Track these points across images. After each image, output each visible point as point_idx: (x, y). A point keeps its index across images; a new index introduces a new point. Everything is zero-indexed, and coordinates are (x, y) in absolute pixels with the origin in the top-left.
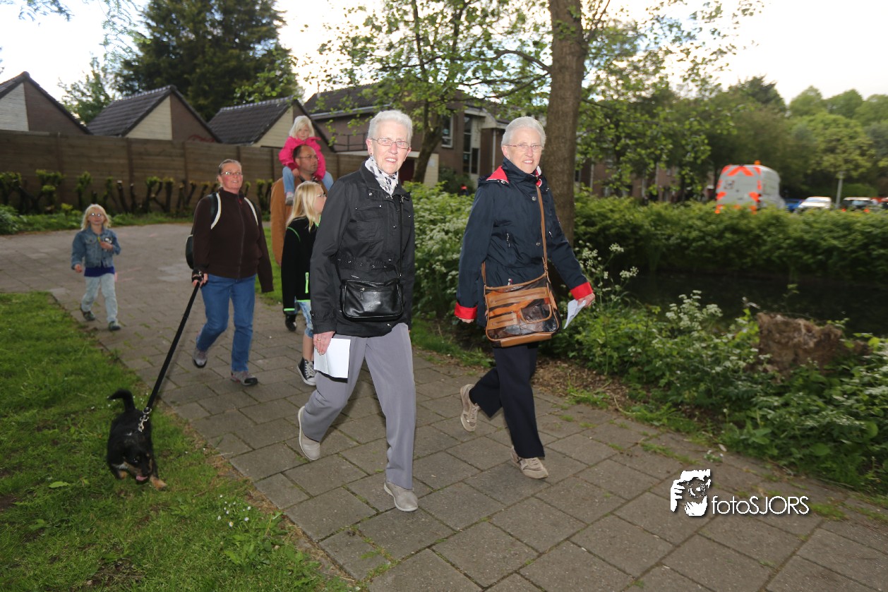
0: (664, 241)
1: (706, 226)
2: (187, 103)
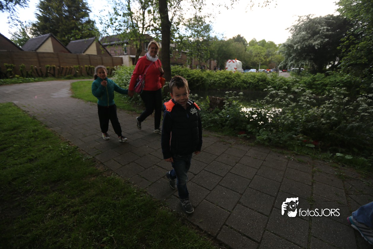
0: (209, 81)
1: (220, 77)
2: (57, 39)
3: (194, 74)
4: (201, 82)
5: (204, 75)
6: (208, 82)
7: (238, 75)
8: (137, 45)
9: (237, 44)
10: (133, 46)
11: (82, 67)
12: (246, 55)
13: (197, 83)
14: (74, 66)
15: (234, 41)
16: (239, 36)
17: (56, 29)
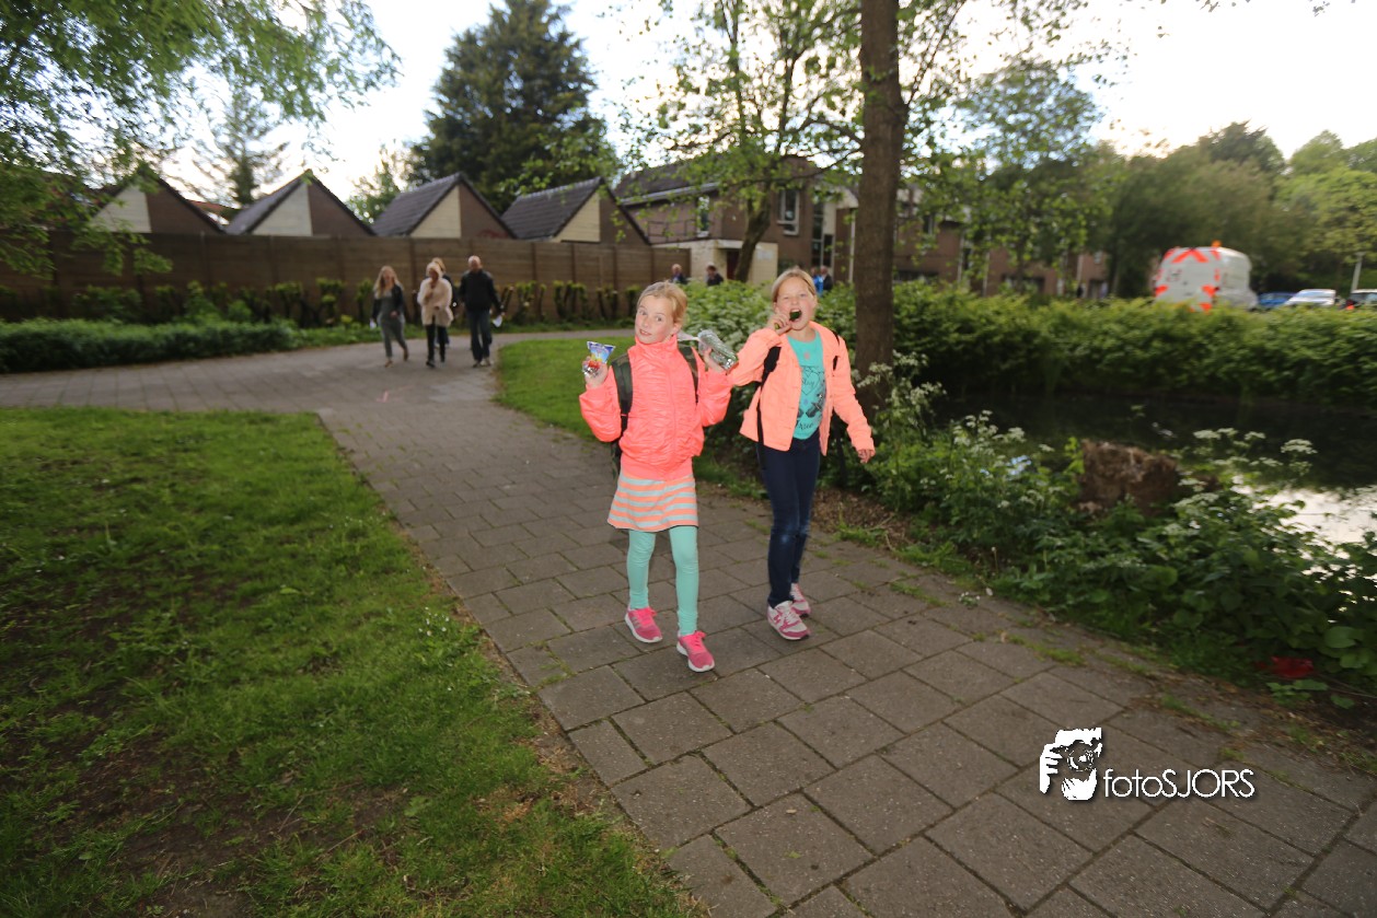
0: (1067, 352)
1: (1125, 332)
2: (477, 192)
3: (994, 318)
4: (1022, 353)
5: (1040, 321)
6: (1058, 355)
7: (1224, 325)
8: (750, 202)
9: (1225, 171)
10: (735, 204)
11: (543, 286)
12: (1272, 223)
13: (1004, 359)
14: (518, 285)
15: (1207, 158)
16: (1235, 131)
17: (480, 159)
